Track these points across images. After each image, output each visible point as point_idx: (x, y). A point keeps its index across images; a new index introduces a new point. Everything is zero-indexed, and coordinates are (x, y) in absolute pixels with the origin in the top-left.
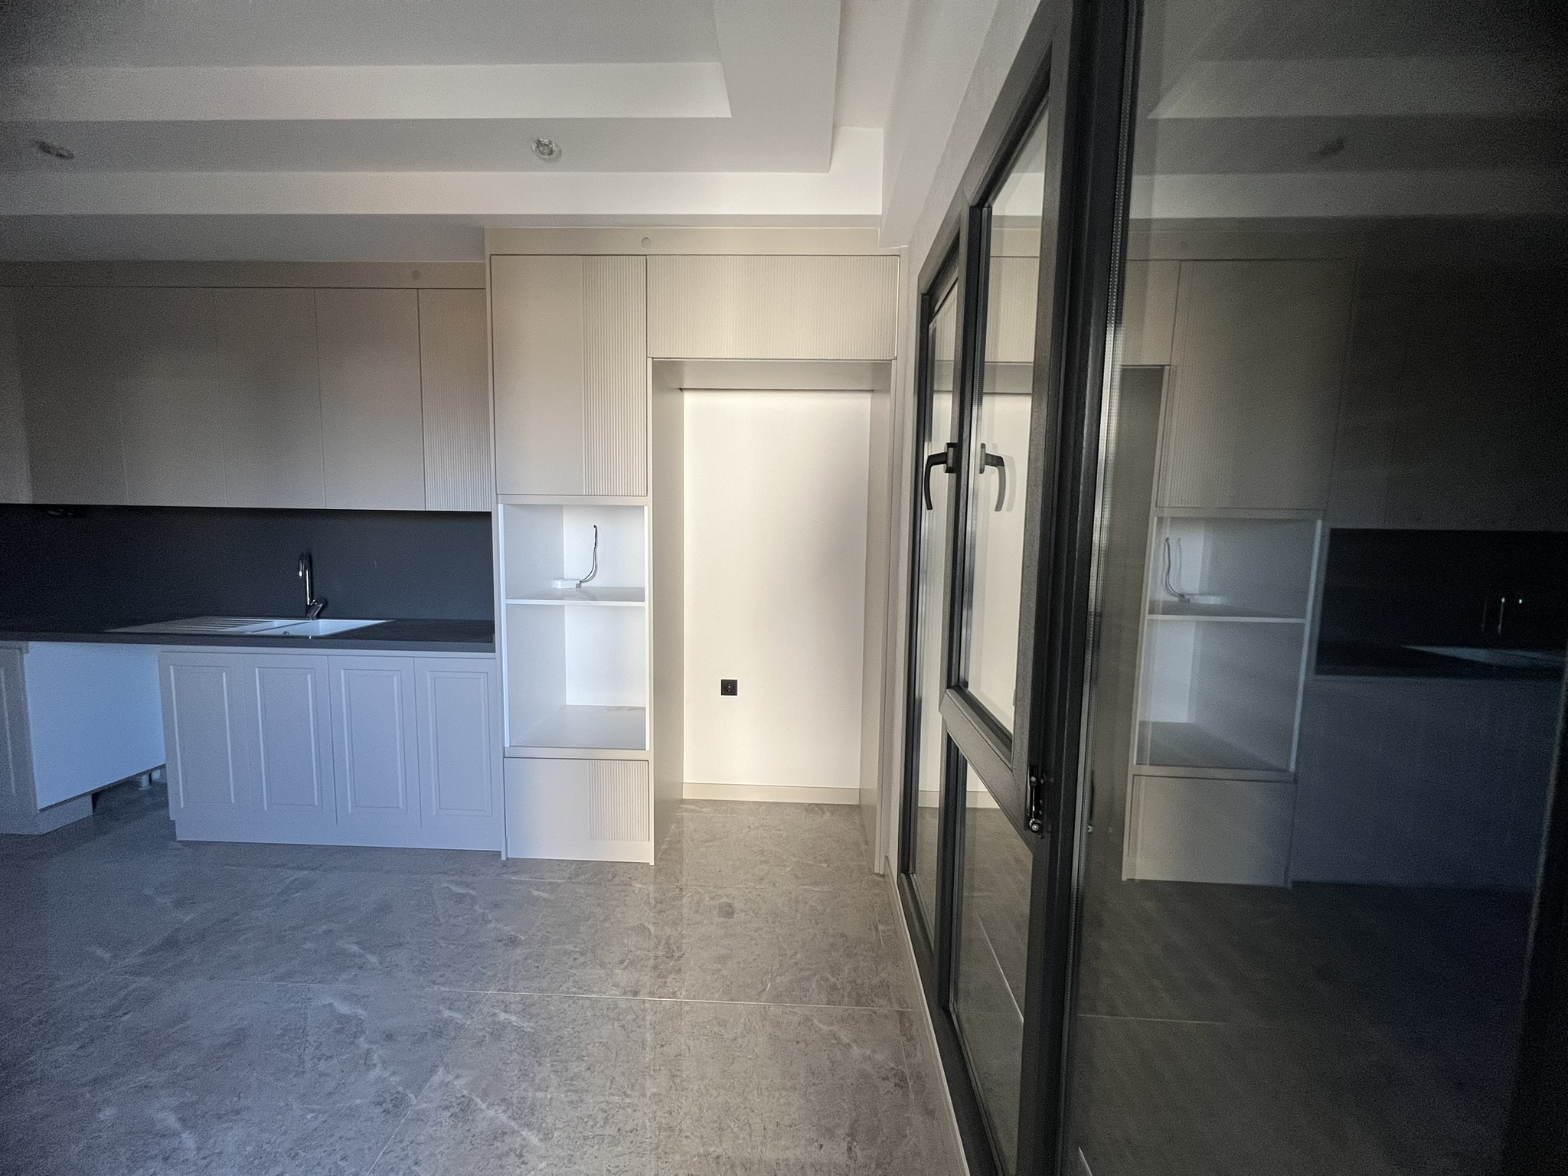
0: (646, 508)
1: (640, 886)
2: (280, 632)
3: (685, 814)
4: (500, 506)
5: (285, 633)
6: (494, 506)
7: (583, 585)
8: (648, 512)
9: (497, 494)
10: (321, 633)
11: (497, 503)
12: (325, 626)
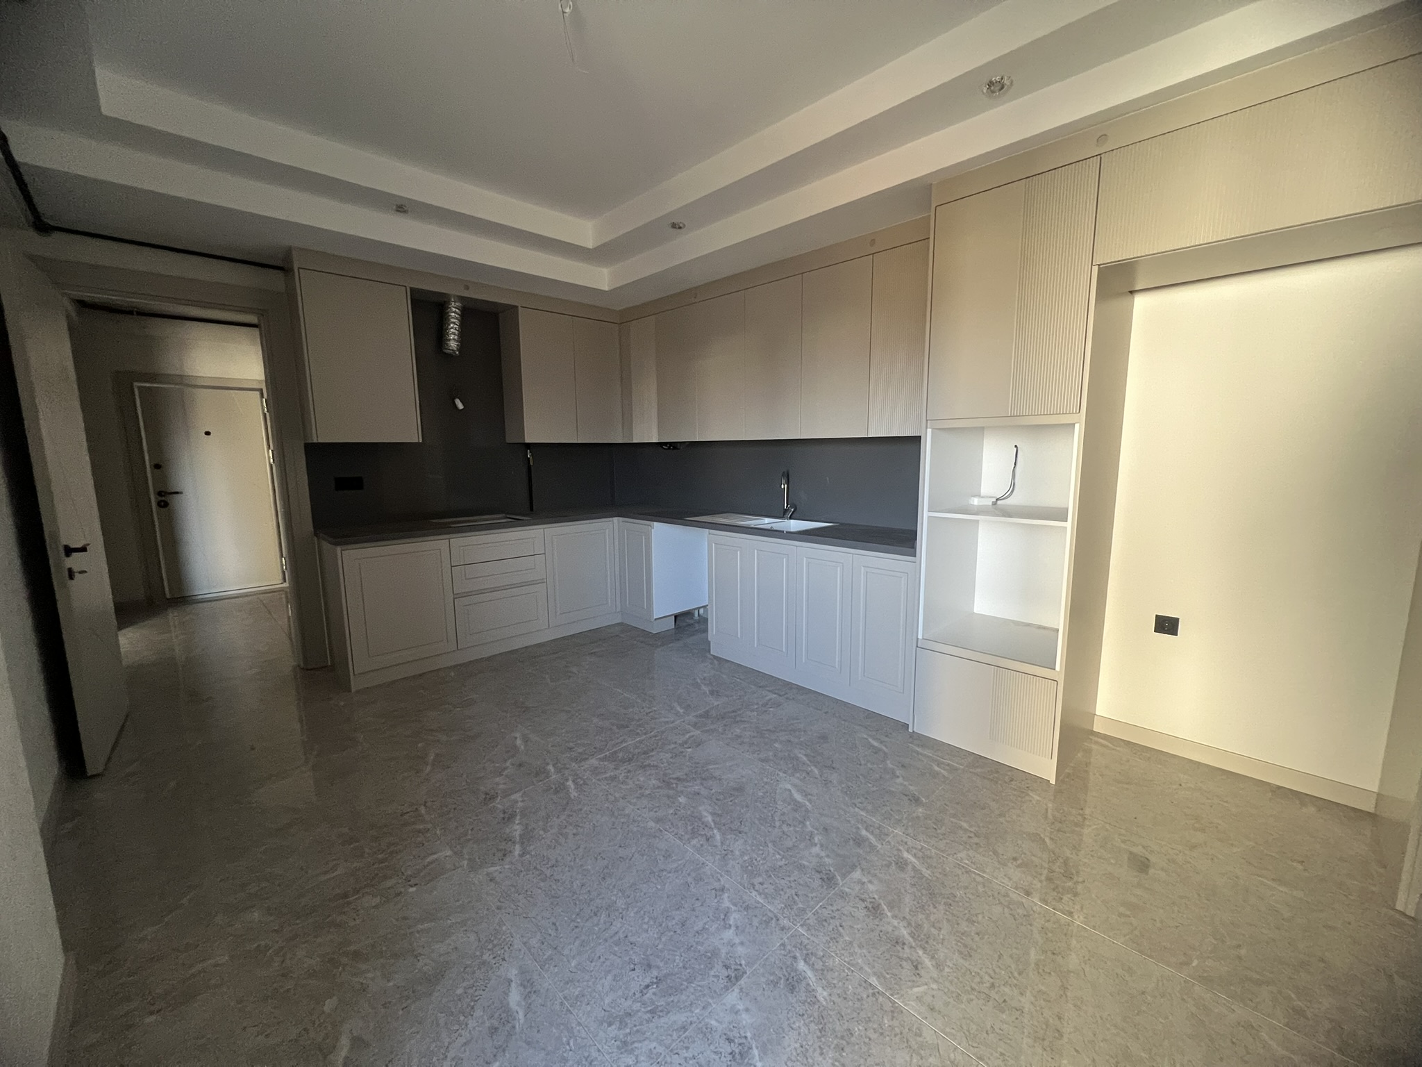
0: (1077, 426)
1: (1038, 798)
2: (768, 527)
3: (1094, 747)
4: (929, 431)
5: (772, 527)
6: (924, 432)
7: (999, 502)
8: (1079, 430)
9: (927, 420)
10: (792, 530)
11: (927, 428)
12: (795, 525)
